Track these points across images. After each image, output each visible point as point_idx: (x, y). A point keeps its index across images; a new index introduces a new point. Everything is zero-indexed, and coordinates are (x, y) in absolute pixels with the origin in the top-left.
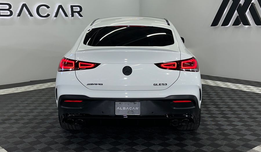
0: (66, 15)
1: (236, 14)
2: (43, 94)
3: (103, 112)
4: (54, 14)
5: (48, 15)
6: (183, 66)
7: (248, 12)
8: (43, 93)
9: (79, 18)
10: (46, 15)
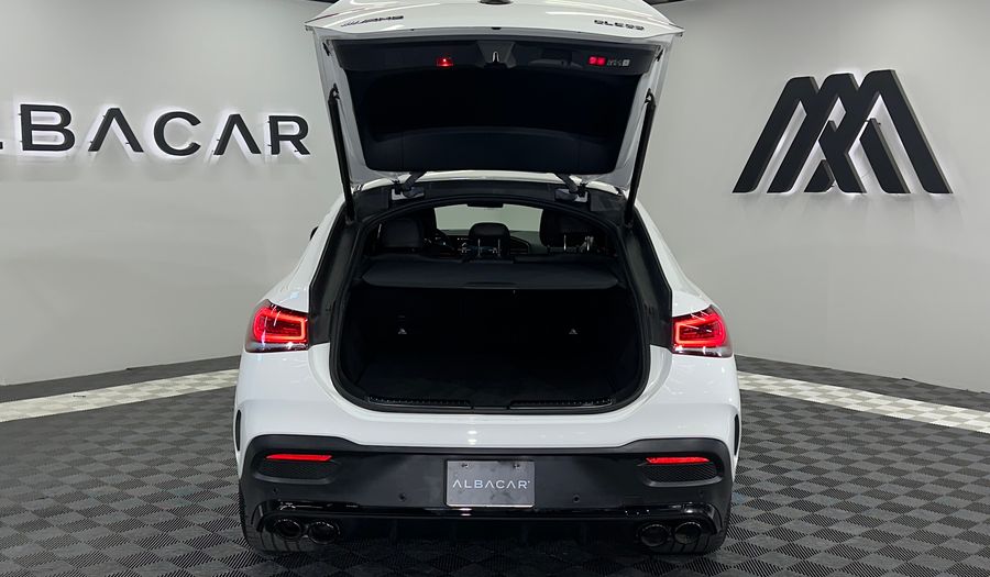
0: (254, 149)
1: (816, 154)
2: (174, 418)
3: (402, 498)
4: (214, 145)
5: (194, 148)
6: (681, 339)
7: (858, 149)
8: (176, 414)
9: (296, 159)
10: (185, 146)
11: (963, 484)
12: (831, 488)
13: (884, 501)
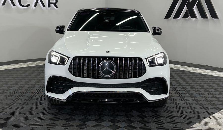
0: (44, 6)
1: (185, 9)
2: (23, 72)
9: (55, 9)
10: (26, 5)
11: (218, 89)
12: (185, 89)
13: (198, 92)
